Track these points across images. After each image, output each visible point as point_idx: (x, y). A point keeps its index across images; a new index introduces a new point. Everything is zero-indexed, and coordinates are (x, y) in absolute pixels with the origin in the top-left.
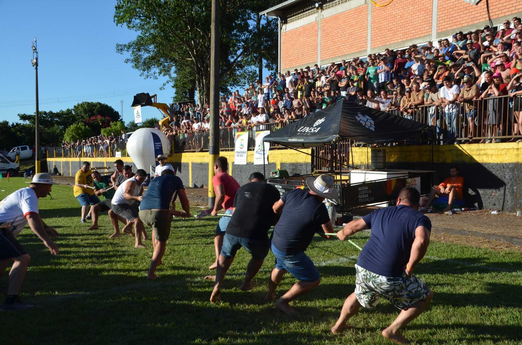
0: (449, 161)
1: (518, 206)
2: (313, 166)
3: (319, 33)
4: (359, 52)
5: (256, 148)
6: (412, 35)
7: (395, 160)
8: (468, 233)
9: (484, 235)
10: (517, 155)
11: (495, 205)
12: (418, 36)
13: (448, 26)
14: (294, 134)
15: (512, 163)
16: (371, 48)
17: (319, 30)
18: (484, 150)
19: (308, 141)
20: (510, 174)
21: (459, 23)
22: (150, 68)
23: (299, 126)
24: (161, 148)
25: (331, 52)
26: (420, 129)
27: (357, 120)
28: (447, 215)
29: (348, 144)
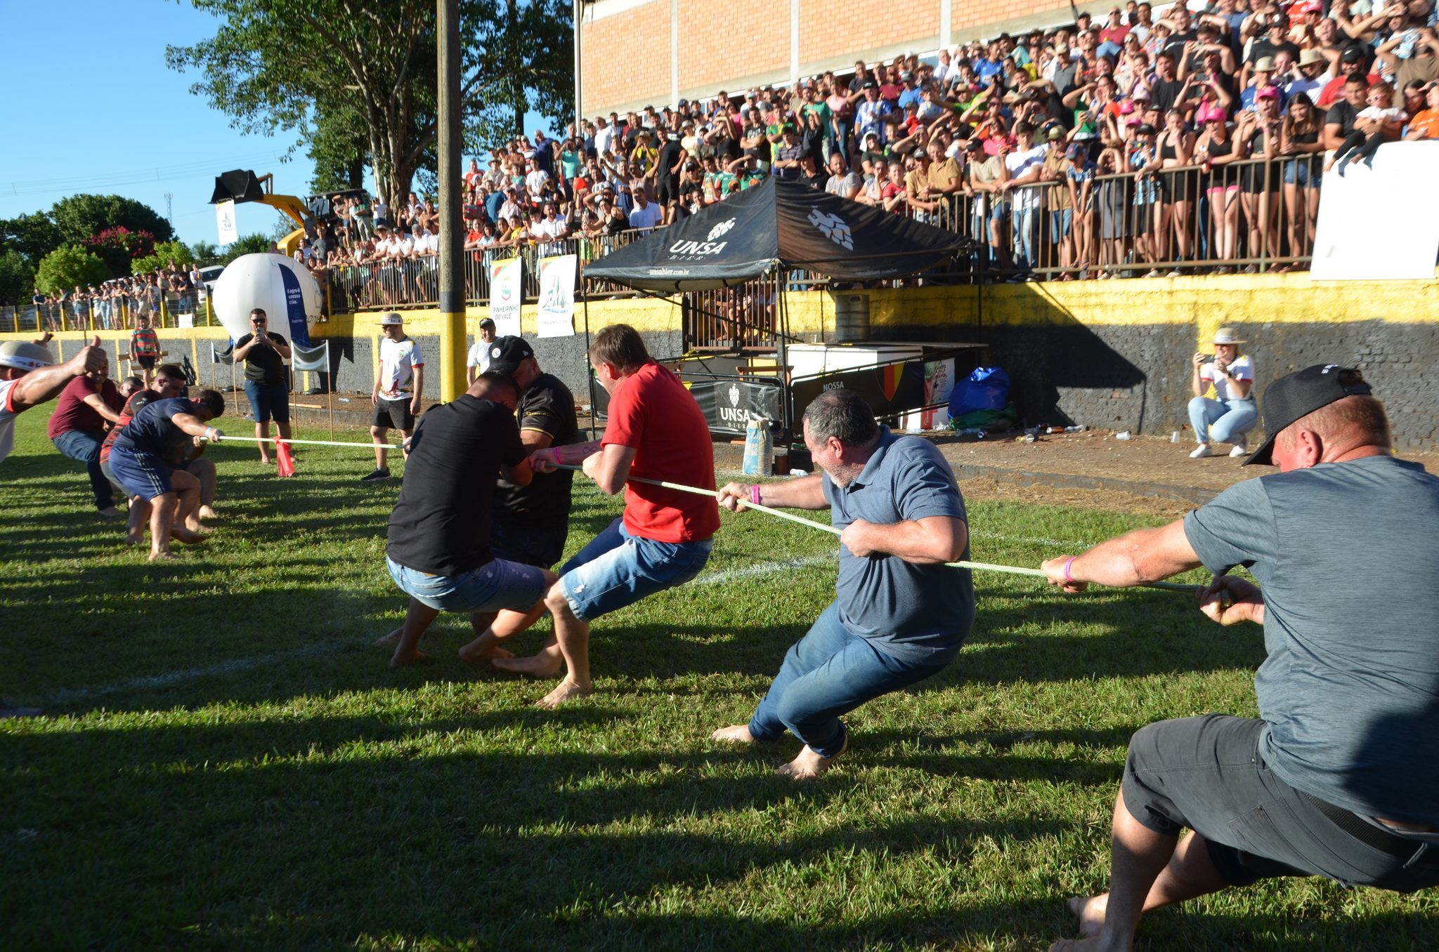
0: (1016, 321)
1: (1171, 419)
2: (689, 337)
3: (675, 26)
4: (771, 72)
5: (543, 297)
6: (894, 35)
7: (888, 320)
8: (1094, 482)
9: (1131, 485)
10: (1170, 307)
11: (1119, 418)
12: (908, 38)
13: (977, 16)
14: (662, 258)
15: (1159, 326)
16: (800, 64)
17: (675, 19)
18: (1097, 295)
19: (701, 274)
20: (1154, 348)
21: (1000, 11)
22: (254, 107)
23: (671, 239)
24: (301, 300)
25: (703, 72)
26: (951, 247)
27: (811, 224)
28: (1024, 443)
29: (774, 286)
